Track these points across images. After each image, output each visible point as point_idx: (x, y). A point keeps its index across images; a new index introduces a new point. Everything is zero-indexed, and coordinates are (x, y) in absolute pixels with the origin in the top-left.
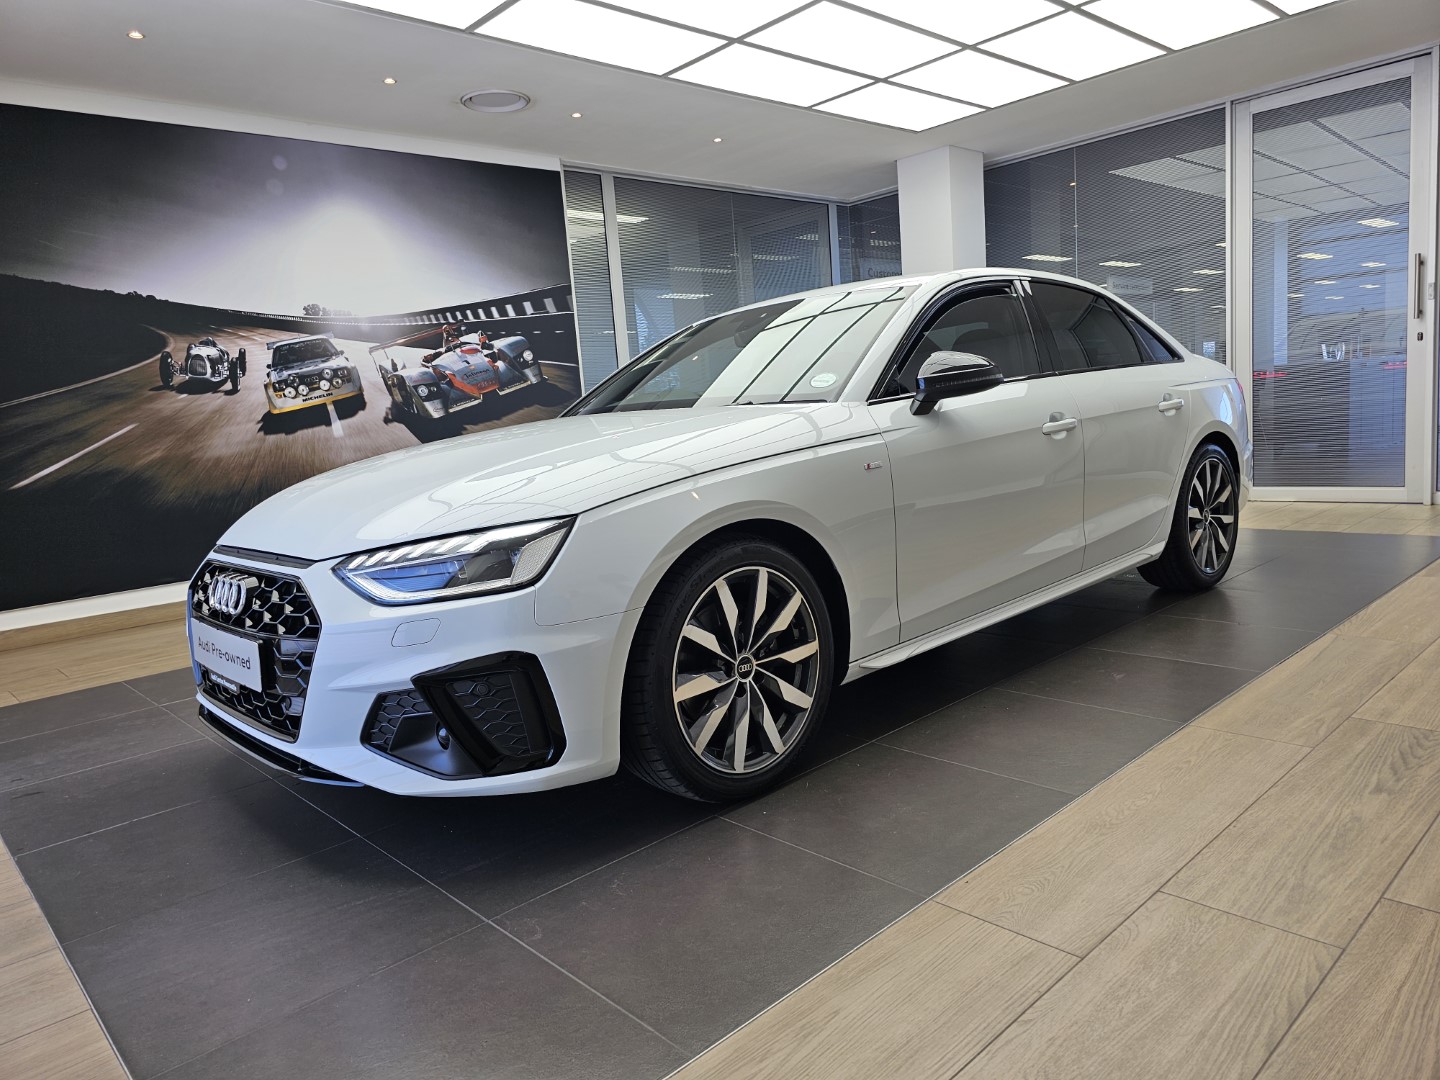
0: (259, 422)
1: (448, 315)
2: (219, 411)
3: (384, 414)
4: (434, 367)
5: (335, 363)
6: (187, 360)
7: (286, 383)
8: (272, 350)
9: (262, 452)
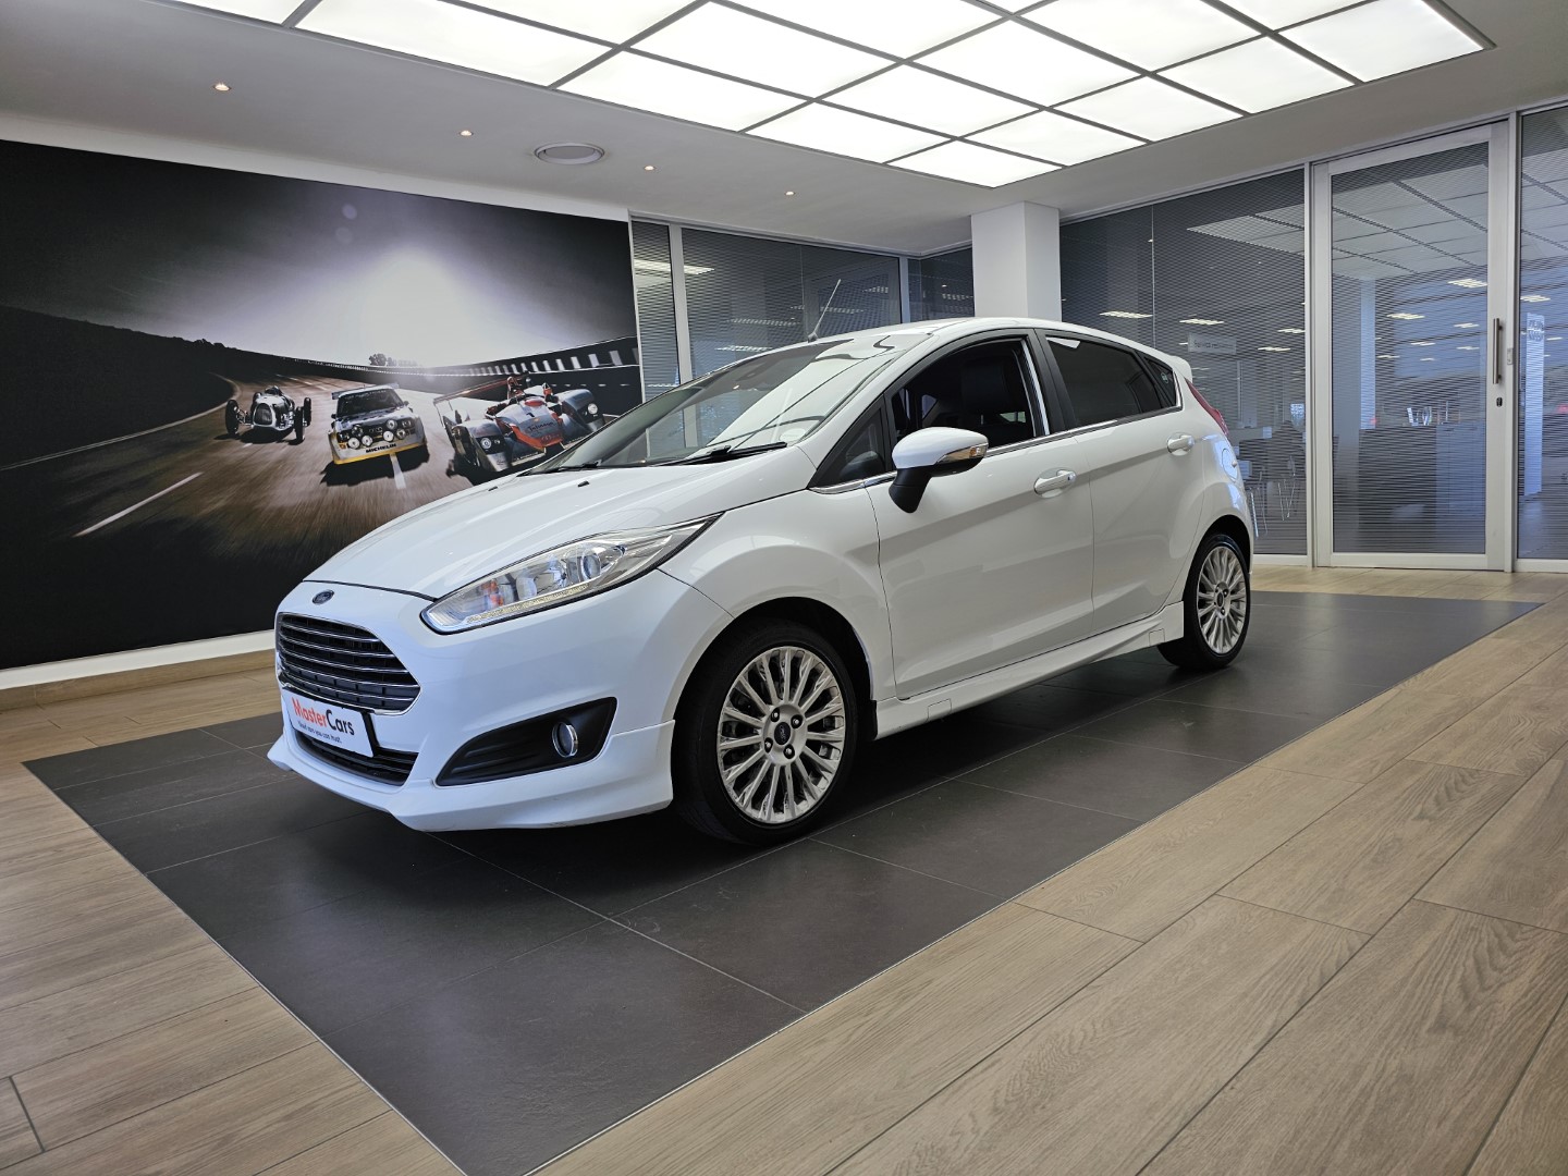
0: (322, 473)
1: (513, 366)
2: (283, 461)
3: (447, 467)
4: (498, 420)
5: (399, 413)
6: (252, 409)
7: (349, 433)
8: (337, 401)
9: (324, 504)
